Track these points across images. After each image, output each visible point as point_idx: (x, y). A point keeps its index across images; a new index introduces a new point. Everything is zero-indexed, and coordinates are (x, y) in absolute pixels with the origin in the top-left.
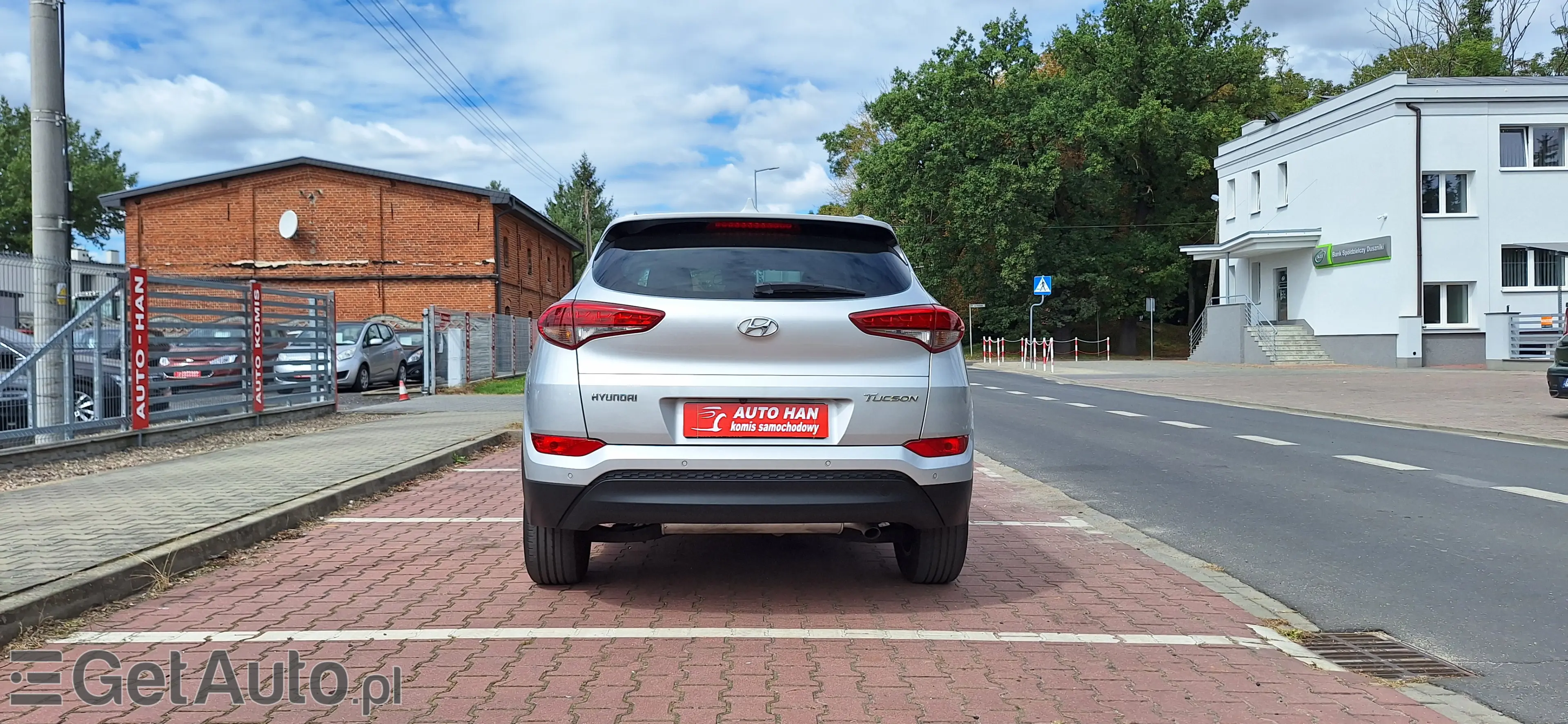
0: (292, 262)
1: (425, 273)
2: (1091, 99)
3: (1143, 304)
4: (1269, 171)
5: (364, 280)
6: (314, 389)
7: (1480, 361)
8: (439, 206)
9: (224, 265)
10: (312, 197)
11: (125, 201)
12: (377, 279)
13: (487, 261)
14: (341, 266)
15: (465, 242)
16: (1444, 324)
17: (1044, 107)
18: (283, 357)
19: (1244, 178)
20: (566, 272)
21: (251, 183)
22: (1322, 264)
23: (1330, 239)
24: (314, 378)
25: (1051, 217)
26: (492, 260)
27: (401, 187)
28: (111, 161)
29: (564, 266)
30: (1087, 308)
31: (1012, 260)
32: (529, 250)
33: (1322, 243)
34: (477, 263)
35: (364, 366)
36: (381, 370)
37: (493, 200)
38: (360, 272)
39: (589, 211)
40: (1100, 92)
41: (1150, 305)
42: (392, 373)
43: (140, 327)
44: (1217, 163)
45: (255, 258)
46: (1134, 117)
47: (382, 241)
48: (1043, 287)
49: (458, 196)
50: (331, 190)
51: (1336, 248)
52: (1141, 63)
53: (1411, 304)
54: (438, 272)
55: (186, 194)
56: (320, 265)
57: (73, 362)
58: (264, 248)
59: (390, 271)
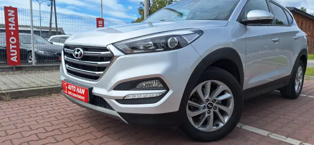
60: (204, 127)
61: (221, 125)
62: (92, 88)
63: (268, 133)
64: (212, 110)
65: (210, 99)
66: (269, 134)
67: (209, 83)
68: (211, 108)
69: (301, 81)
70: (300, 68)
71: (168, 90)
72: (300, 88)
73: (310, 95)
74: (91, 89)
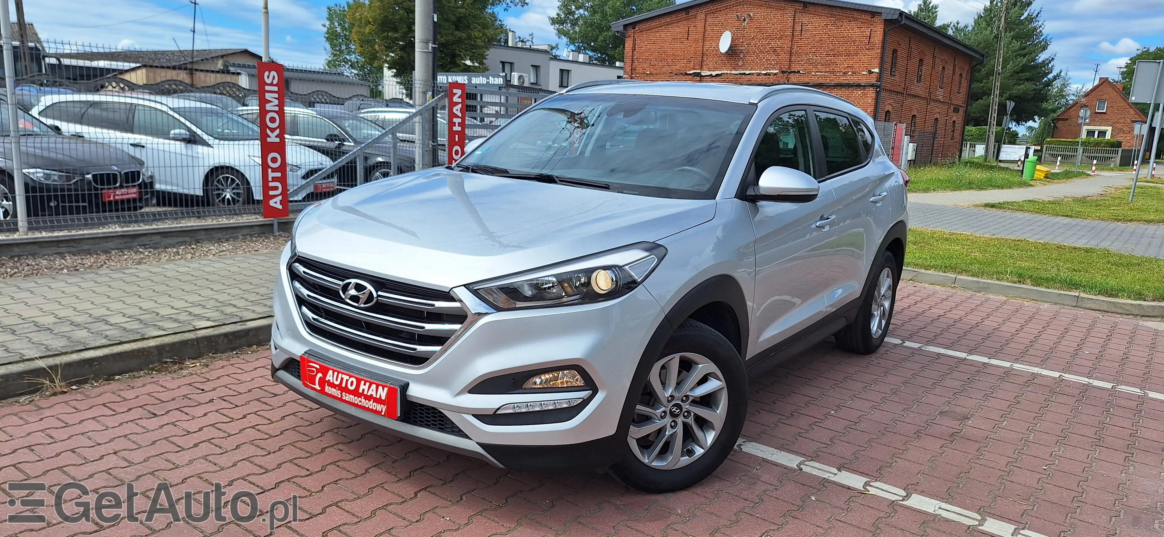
0: (725, 72)
1: (821, 81)
8: (839, 24)
9: (682, 74)
10: (744, 20)
11: (626, 27)
13: (872, 70)
14: (759, 74)
15: (856, 54)
20: (963, 80)
26: (877, 70)
27: (811, 9)
29: (961, 75)
32: (921, 60)
34: (864, 73)
37: (884, 17)
38: (771, 80)
39: (1005, 23)
43: (457, 128)
45: (701, 69)
47: (791, 54)
49: (856, 14)
50: (759, 13)
54: (830, 80)
55: (663, 21)
56: (745, 74)
58: (709, 61)
59: (793, 79)
60: (662, 459)
61: (699, 451)
62: (407, 385)
63: (797, 459)
64: (680, 420)
65: (676, 395)
66: (800, 463)
67: (674, 360)
68: (677, 416)
69: (887, 304)
70: (886, 271)
71: (595, 391)
72: (884, 322)
73: (910, 338)
74: (405, 387)
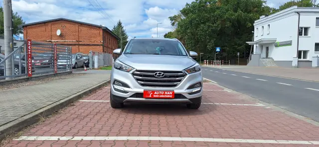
0: (59, 41)
1: (88, 44)
2: (227, 10)
3: (236, 54)
4: (266, 26)
5: (75, 45)
6: (67, 68)
7: (311, 67)
9: (45, 41)
10: (64, 27)
11: (23, 27)
12: (78, 45)
13: (101, 41)
14: (70, 42)
15: (96, 37)
16: (302, 59)
17: (217, 12)
18: (59, 61)
19: (260, 28)
21: (50, 23)
22: (276, 46)
23: (278, 41)
24: (67, 66)
25: (218, 35)
27: (83, 25)
28: (20, 19)
30: (225, 54)
31: (210, 44)
32: (110, 39)
33: (277, 42)
34: (99, 42)
35: (76, 63)
36: (80, 64)
37: (102, 28)
38: (74, 43)
40: (229, 9)
41: (238, 54)
42: (82, 65)
43: (30, 53)
44: (254, 24)
45: (51, 40)
46: (236, 14)
48: (218, 50)
49: (95, 27)
50: (68, 25)
51: (280, 43)
52: (238, 3)
53: (296, 55)
54: (91, 44)
55: (37, 26)
56: (65, 41)
57: (14, 61)
58: (53, 38)
59: (80, 43)
62: (174, 91)
